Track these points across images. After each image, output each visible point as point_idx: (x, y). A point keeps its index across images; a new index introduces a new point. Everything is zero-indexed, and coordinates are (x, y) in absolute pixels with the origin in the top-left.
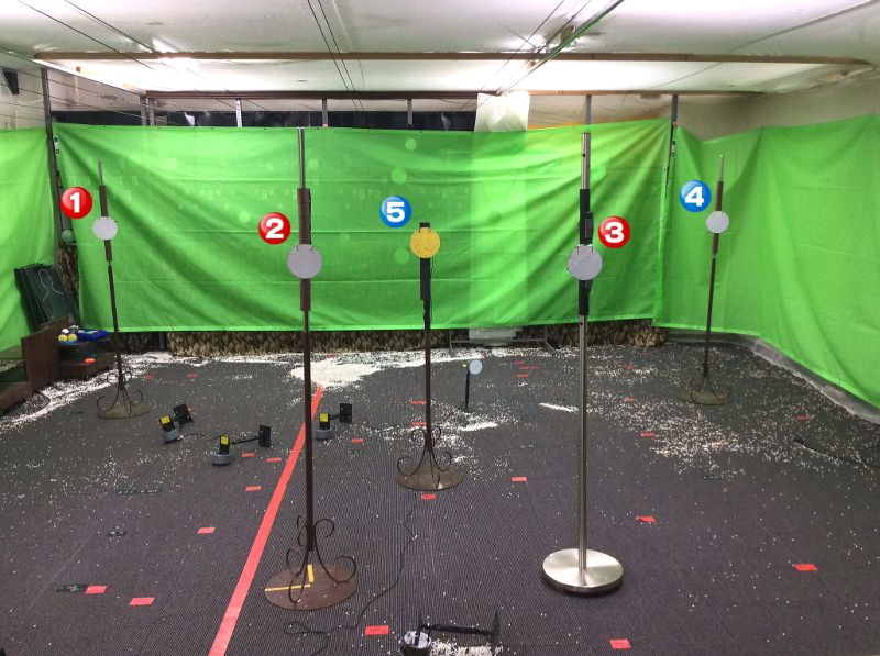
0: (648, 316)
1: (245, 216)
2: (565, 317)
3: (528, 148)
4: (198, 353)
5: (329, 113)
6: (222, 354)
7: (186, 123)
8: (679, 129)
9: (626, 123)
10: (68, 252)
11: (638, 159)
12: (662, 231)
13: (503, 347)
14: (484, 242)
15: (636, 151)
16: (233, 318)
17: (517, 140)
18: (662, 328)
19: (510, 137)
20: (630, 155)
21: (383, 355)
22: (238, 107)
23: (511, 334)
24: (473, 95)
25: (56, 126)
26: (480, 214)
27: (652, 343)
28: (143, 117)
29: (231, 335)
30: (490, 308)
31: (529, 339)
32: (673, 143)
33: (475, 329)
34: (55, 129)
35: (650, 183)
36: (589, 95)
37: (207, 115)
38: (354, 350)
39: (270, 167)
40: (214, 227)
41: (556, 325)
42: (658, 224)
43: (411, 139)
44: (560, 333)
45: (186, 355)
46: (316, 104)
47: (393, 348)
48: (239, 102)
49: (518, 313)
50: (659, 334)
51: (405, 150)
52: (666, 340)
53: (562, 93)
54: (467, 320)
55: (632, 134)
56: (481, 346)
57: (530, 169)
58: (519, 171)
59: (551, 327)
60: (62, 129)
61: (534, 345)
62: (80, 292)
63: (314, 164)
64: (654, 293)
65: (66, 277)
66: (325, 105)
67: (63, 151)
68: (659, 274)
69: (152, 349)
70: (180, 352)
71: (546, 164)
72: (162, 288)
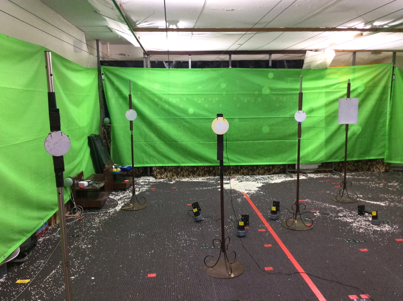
0: (381, 157)
1: (191, 110)
2: (343, 158)
3: (327, 77)
4: (167, 177)
5: (232, 61)
6: (179, 178)
7: (163, 67)
8: (397, 68)
9: (373, 65)
10: (106, 129)
12: (388, 117)
16: (183, 159)
17: (323, 73)
18: (388, 163)
19: (320, 71)
20: (371, 83)
21: (257, 177)
22: (190, 59)
23: (316, 167)
24: (303, 52)
27: (383, 171)
28: (145, 64)
29: (182, 168)
30: (308, 154)
34: (102, 68)
35: (383, 93)
36: (355, 52)
37: (175, 63)
39: (200, 87)
40: (177, 116)
42: (386, 113)
43: (271, 73)
44: (339, 166)
46: (226, 57)
47: (259, 174)
48: (190, 57)
49: (321, 156)
50: (386, 166)
51: (268, 78)
52: (390, 169)
53: (343, 51)
55: (372, 72)
56: (301, 172)
57: (327, 87)
58: (323, 87)
59: (335, 163)
60: (108, 70)
62: (111, 148)
63: (223, 86)
64: (384, 146)
65: (104, 141)
66: (230, 57)
67: (106, 80)
68: (387, 137)
69: (144, 176)
70: (159, 177)
71: (335, 84)
72: (151, 146)
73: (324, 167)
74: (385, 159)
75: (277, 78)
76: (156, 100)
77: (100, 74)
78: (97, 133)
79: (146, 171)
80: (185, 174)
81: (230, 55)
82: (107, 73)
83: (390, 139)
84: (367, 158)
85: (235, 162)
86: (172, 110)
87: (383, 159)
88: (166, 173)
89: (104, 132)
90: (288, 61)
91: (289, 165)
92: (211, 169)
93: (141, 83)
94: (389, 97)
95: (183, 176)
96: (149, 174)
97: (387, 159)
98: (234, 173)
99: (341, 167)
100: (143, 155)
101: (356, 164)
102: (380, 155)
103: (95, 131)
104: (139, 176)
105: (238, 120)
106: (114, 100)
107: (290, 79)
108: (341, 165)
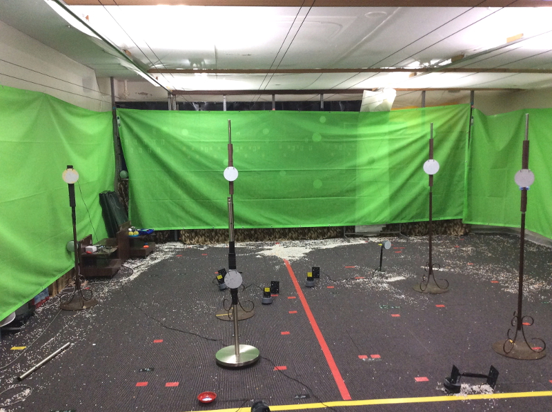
0: (459, 217)
2: (412, 218)
3: (390, 121)
4: (198, 242)
5: (276, 102)
6: (212, 243)
7: (193, 109)
8: (475, 110)
9: (446, 107)
10: (123, 184)
11: (452, 127)
12: (466, 168)
14: (365, 175)
16: (218, 221)
17: (385, 116)
18: (467, 224)
19: (381, 114)
20: (446, 127)
21: (307, 242)
22: (224, 100)
23: (379, 229)
24: (361, 91)
26: (363, 159)
27: (462, 234)
28: (170, 107)
29: (216, 232)
30: (369, 214)
31: (389, 232)
33: (359, 226)
34: (117, 112)
35: (460, 139)
36: (424, 91)
37: (206, 104)
39: (239, 134)
40: (210, 168)
41: (406, 223)
42: (464, 164)
43: (323, 116)
44: (408, 228)
45: (191, 244)
46: (269, 98)
47: (311, 238)
48: (225, 97)
49: (385, 216)
50: (465, 228)
51: (319, 122)
52: (470, 231)
53: (409, 90)
54: (353, 222)
55: (449, 113)
56: (363, 236)
57: (391, 133)
58: (385, 134)
59: (402, 225)
60: (124, 113)
61: (393, 235)
62: (129, 207)
63: (266, 131)
64: (462, 204)
65: (121, 199)
66: (273, 98)
67: (123, 125)
68: (466, 192)
69: (170, 241)
70: (188, 242)
71: (401, 129)
72: (178, 205)
73: (390, 229)
74: (463, 220)
75: (331, 123)
76: (184, 149)
77: (115, 118)
78: (112, 189)
79: (173, 236)
80: (220, 239)
81: (273, 95)
82: (124, 117)
83: (469, 195)
84: (442, 219)
85: (281, 223)
86: (204, 161)
87: (461, 219)
88: (197, 238)
89: (121, 189)
90: (344, 102)
91: (347, 228)
92: (253, 232)
93: (165, 129)
94: (467, 144)
95: (218, 241)
96: (176, 239)
97: (465, 219)
98: (280, 238)
99: (411, 229)
100: (169, 215)
101: (428, 226)
102: (457, 215)
103: (109, 187)
104: (164, 242)
105: (285, 173)
106: (132, 149)
107: (345, 123)
108: (410, 227)
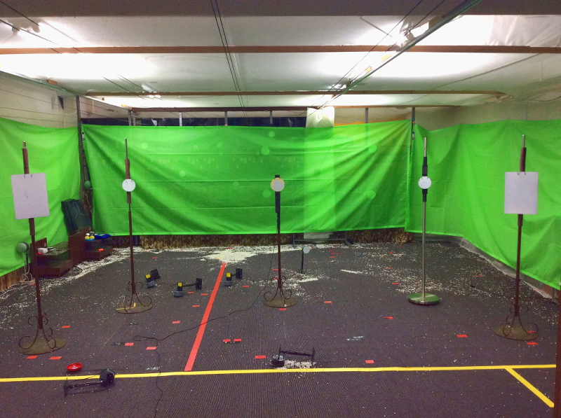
0: (402, 226)
1: (183, 173)
2: (356, 226)
3: (334, 136)
4: (156, 247)
5: (228, 118)
6: (169, 248)
7: (152, 124)
8: (416, 125)
9: (387, 123)
10: (87, 193)
11: (394, 141)
12: (408, 180)
13: (322, 243)
14: (312, 186)
15: (394, 136)
16: (175, 227)
17: (328, 131)
18: (409, 233)
19: (325, 130)
20: (391, 138)
21: (256, 248)
22: (180, 116)
23: (327, 236)
24: (305, 108)
25: (83, 126)
26: (309, 171)
27: (405, 241)
28: (130, 122)
29: (174, 237)
30: (316, 222)
31: (337, 239)
32: (413, 133)
33: (307, 233)
34: (82, 127)
35: (401, 154)
36: (367, 108)
37: (164, 120)
38: (241, 245)
39: (196, 147)
40: (167, 179)
41: (352, 231)
42: (406, 176)
43: (272, 132)
44: (354, 236)
45: (149, 248)
46: (222, 114)
47: (262, 244)
48: (180, 113)
49: (330, 224)
50: (408, 236)
51: (269, 137)
52: (413, 239)
53: (352, 107)
54: (302, 229)
55: (390, 129)
56: (310, 243)
57: (336, 147)
58: (330, 148)
59: (348, 232)
60: (88, 129)
61: (340, 242)
62: (93, 214)
63: (220, 145)
64: (405, 213)
65: (85, 206)
66: (226, 114)
67: (87, 139)
68: (408, 203)
70: (147, 246)
71: (343, 144)
72: (138, 212)
73: (336, 236)
74: (406, 228)
75: (279, 137)
76: (144, 161)
77: (80, 134)
78: (76, 198)
79: (133, 241)
80: (177, 244)
81: (226, 112)
82: (88, 132)
83: (411, 205)
84: (385, 227)
85: (233, 230)
86: (161, 172)
87: (404, 228)
88: (155, 243)
89: (85, 197)
90: (292, 119)
91: (296, 235)
92: (208, 238)
94: (408, 158)
95: (175, 247)
96: (137, 243)
97: (408, 228)
98: (233, 243)
101: (374, 234)
102: (400, 223)
103: (73, 193)
104: (125, 246)
105: (238, 183)
107: (293, 138)
108: (357, 234)
